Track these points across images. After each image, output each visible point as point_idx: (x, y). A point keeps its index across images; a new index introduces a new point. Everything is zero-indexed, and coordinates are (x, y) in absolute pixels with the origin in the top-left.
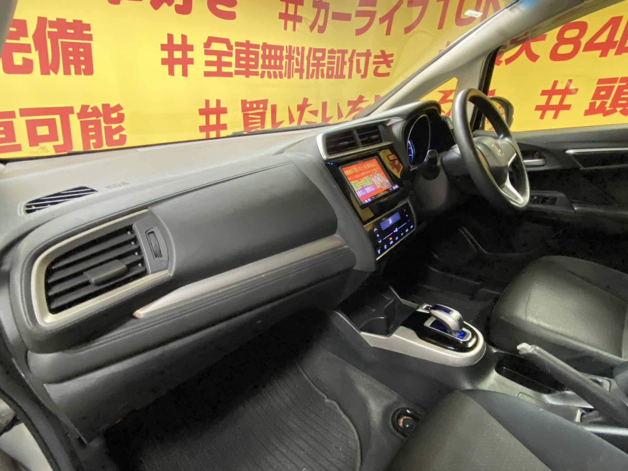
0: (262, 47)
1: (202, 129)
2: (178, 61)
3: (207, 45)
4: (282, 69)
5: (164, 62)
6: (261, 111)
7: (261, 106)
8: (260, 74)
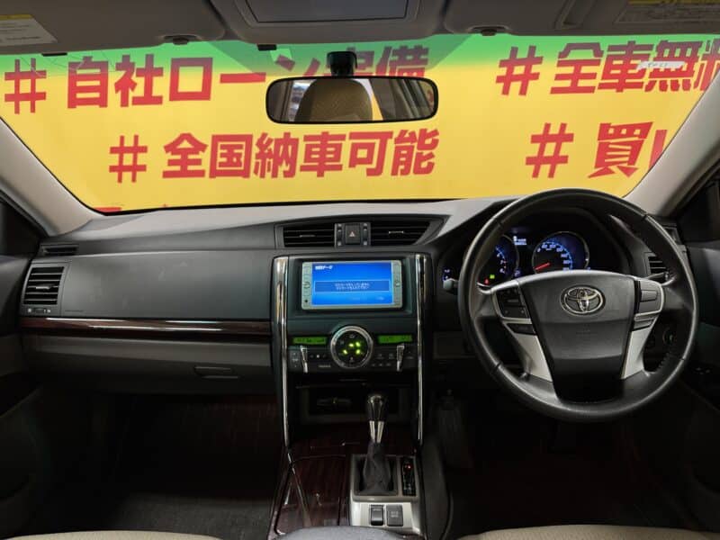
0: (657, 47)
1: (530, 161)
2: (517, 78)
3: (563, 54)
4: (692, 75)
5: (499, 79)
6: (636, 139)
7: (637, 132)
8: (644, 87)
